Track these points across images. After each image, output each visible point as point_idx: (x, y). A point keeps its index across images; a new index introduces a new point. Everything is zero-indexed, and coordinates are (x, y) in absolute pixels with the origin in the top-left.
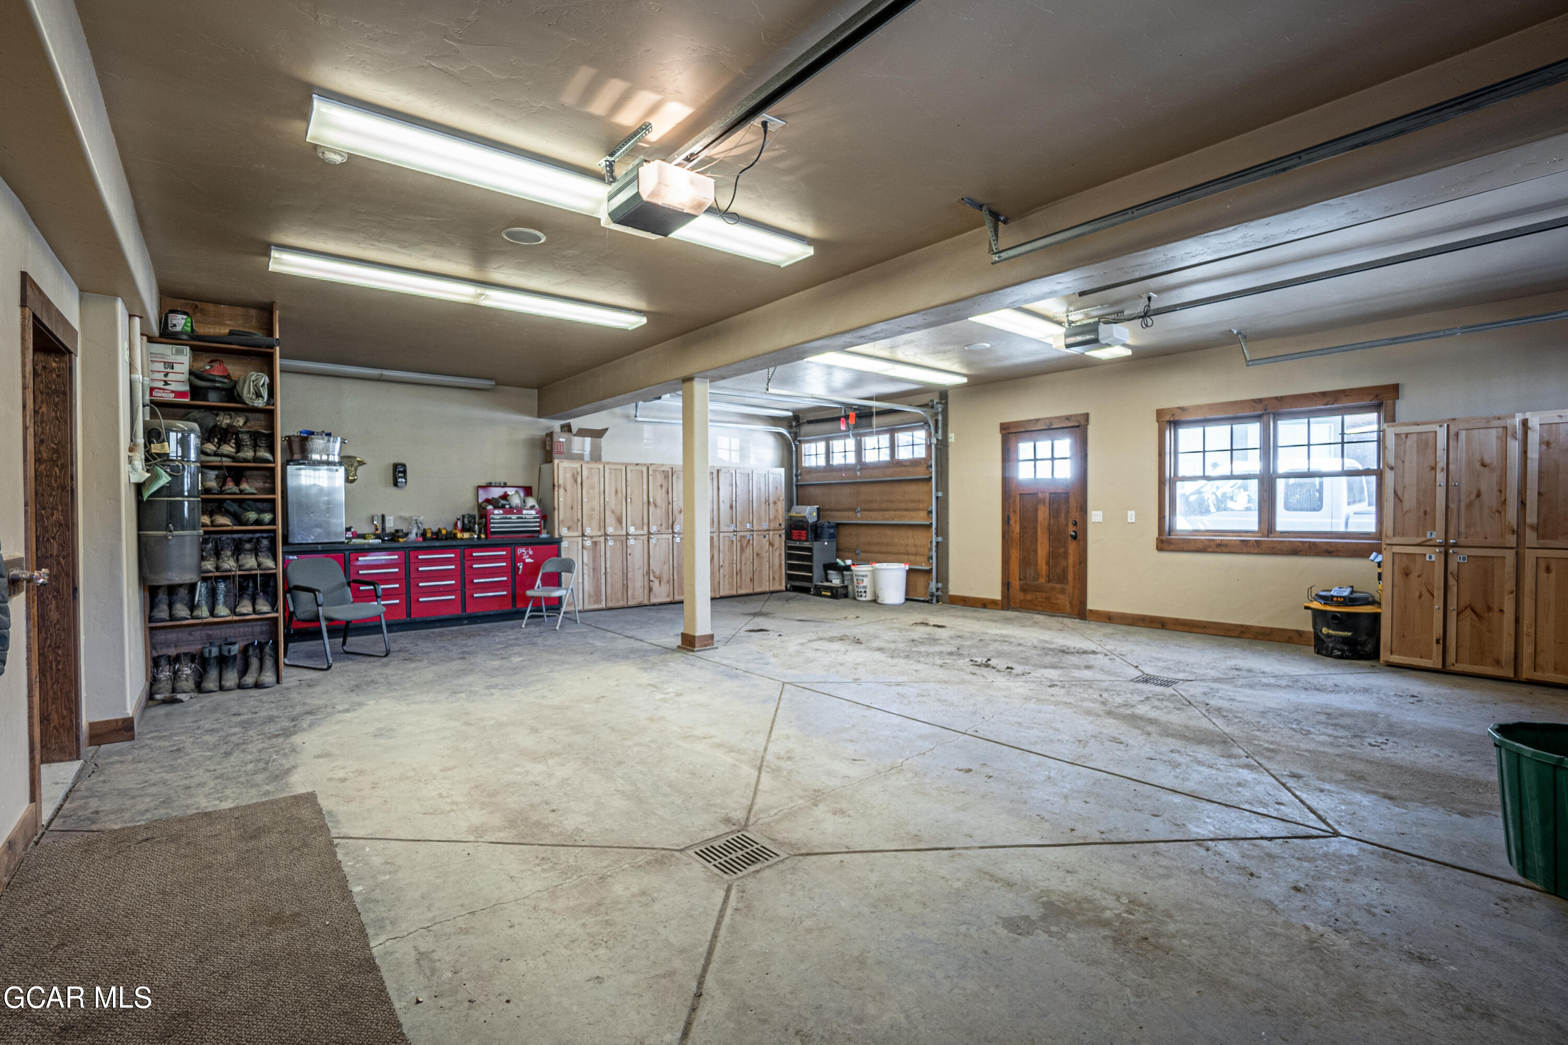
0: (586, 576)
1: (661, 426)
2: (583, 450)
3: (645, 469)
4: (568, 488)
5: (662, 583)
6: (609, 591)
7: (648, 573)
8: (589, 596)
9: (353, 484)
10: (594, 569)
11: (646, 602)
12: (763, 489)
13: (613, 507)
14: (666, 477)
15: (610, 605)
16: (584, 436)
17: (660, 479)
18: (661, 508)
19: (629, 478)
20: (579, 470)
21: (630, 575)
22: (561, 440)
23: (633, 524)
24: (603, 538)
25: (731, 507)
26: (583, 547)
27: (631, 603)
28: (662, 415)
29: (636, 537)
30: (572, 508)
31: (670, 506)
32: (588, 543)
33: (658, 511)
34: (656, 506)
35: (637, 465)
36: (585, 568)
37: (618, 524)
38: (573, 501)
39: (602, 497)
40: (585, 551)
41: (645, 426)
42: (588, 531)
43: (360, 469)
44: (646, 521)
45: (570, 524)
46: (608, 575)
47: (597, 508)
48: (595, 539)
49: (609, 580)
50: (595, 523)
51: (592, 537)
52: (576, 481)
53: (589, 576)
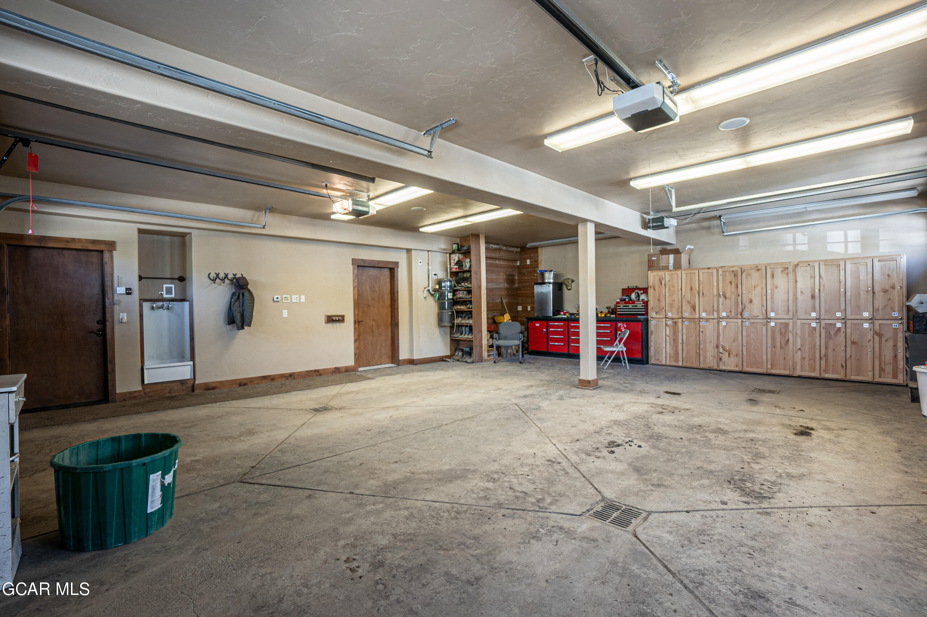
0: (668, 344)
1: (757, 235)
2: (669, 263)
3: (715, 271)
4: (656, 288)
5: (731, 356)
6: (684, 355)
7: (717, 347)
8: (670, 356)
9: (570, 291)
10: (674, 340)
11: (715, 367)
12: (862, 277)
13: (689, 299)
14: (735, 275)
15: (685, 365)
16: (669, 254)
17: (730, 277)
18: (730, 299)
19: (701, 279)
20: (664, 276)
21: (701, 347)
22: (653, 259)
23: (705, 311)
24: (680, 320)
25: (813, 297)
26: (666, 325)
27: (702, 366)
28: (758, 225)
29: (707, 320)
30: (659, 300)
31: (740, 298)
32: (670, 322)
33: (728, 301)
34: (725, 298)
35: (709, 268)
36: (668, 338)
37: (692, 311)
38: (659, 296)
39: (680, 292)
40: (667, 327)
41: (741, 237)
42: (670, 315)
43: (573, 283)
44: (715, 308)
45: (658, 310)
46: (684, 345)
47: (676, 299)
48: (675, 320)
49: (685, 348)
50: (675, 310)
51: (672, 319)
52: (661, 283)
53: (670, 343)
